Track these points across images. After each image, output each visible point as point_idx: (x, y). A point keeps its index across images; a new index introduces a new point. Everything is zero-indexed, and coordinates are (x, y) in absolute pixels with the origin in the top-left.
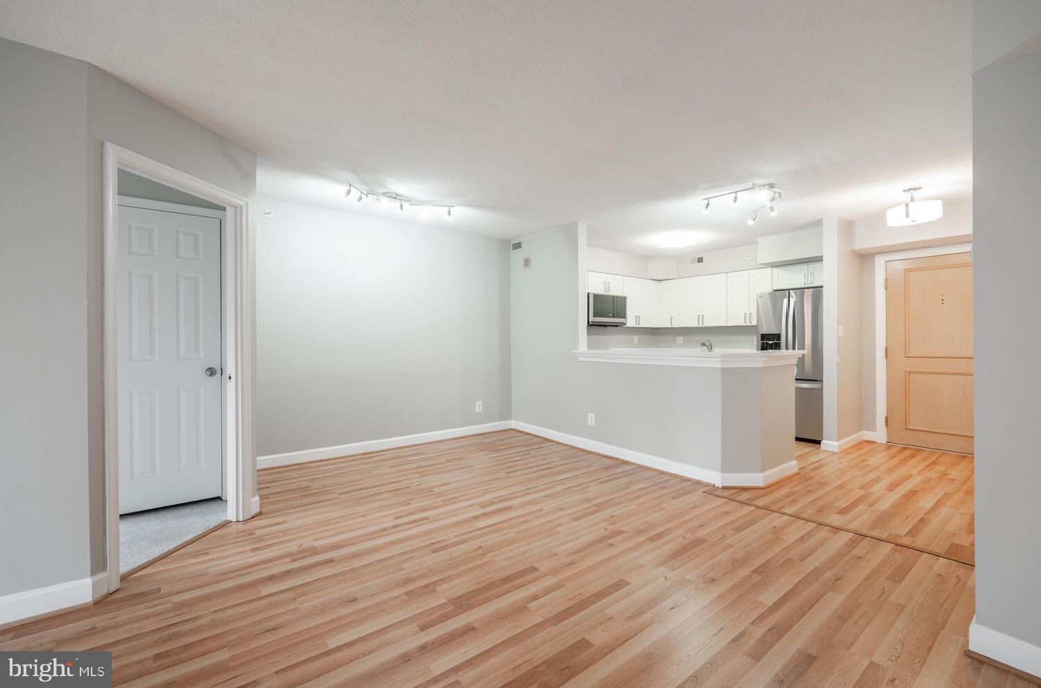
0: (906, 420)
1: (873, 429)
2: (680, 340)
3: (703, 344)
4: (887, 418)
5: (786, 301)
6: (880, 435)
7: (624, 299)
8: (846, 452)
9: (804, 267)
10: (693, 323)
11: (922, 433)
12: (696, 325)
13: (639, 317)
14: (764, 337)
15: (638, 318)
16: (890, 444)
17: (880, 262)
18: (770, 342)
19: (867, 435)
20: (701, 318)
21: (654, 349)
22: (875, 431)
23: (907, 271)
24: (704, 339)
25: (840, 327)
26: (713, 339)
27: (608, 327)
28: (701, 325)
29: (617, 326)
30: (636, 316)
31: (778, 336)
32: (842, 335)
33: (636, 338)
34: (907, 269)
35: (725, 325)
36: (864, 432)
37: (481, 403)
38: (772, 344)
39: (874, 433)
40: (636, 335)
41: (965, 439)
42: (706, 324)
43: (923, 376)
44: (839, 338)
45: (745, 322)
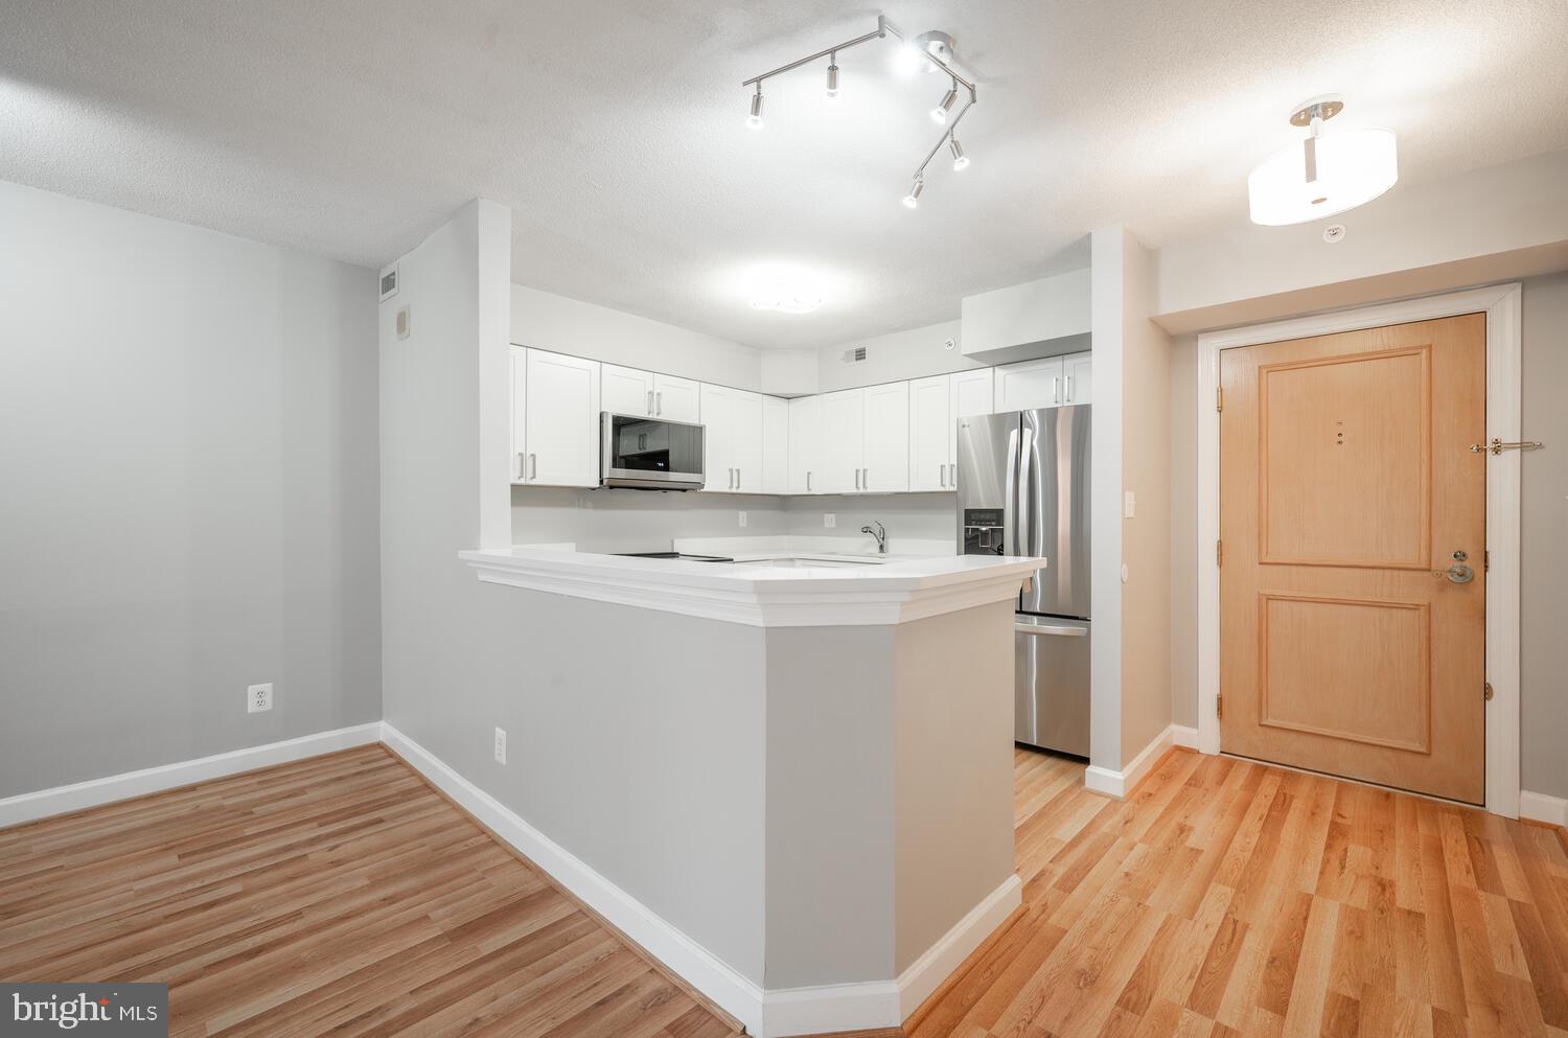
0: (1260, 703)
1: (1192, 721)
2: (830, 519)
3: (867, 530)
4: (1220, 700)
5: (1014, 434)
6: (1205, 736)
7: (697, 432)
8: (1142, 795)
9: (1055, 365)
10: (848, 487)
11: (1293, 735)
12: (853, 490)
13: (738, 471)
14: (971, 516)
15: (736, 474)
16: (1228, 759)
17: (1208, 352)
18: (984, 529)
19: (1179, 734)
20: (861, 475)
21: (786, 540)
22: (1196, 726)
23: (1264, 371)
24: (870, 518)
25: (1127, 493)
26: (886, 518)
27: (669, 492)
28: (862, 491)
29: (684, 490)
30: (731, 470)
31: (997, 515)
32: (1132, 515)
33: (743, 515)
34: (1266, 367)
35: (905, 490)
36: (1174, 727)
37: (267, 687)
38: (986, 533)
39: (1194, 731)
40: (743, 509)
41: (1388, 753)
42: (874, 487)
43: (1297, 607)
44: (1126, 520)
45: (943, 485)
